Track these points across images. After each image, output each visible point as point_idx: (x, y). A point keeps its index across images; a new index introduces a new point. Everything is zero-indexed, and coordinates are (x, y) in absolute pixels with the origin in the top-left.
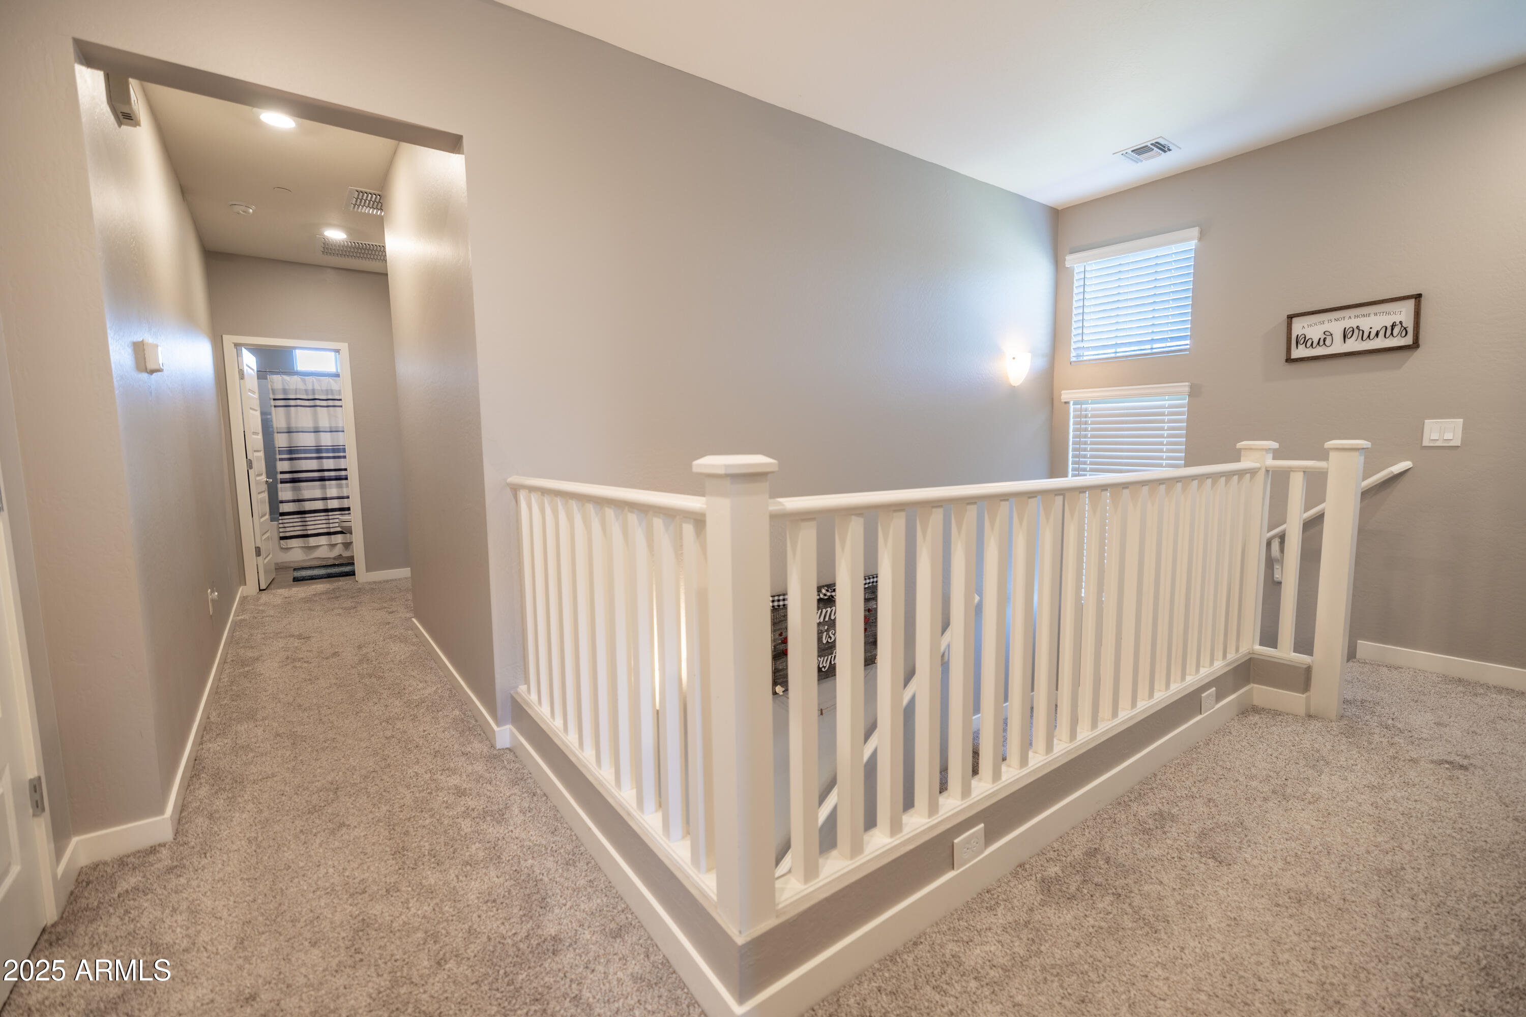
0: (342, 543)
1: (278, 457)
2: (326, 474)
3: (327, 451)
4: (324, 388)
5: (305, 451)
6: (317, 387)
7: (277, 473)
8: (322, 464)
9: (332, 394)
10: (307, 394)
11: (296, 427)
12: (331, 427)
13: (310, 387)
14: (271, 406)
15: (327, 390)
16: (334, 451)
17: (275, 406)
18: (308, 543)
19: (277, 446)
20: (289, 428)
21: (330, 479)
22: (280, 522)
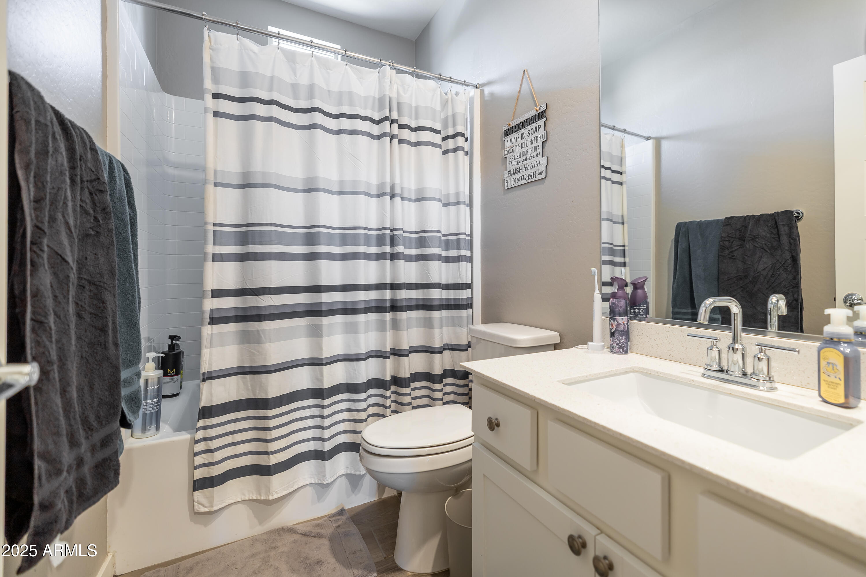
0: (347, 475)
1: (211, 249)
2: (325, 298)
3: (330, 240)
4: (335, 89)
5: (281, 238)
6: (319, 81)
7: (203, 294)
8: (314, 273)
9: (351, 104)
10: (296, 97)
11: (264, 173)
12: (341, 183)
13: (304, 80)
14: (206, 110)
15: (340, 94)
16: (344, 240)
17: (216, 114)
18: (268, 491)
19: (211, 219)
20: (246, 174)
21: (332, 312)
22: (200, 435)
